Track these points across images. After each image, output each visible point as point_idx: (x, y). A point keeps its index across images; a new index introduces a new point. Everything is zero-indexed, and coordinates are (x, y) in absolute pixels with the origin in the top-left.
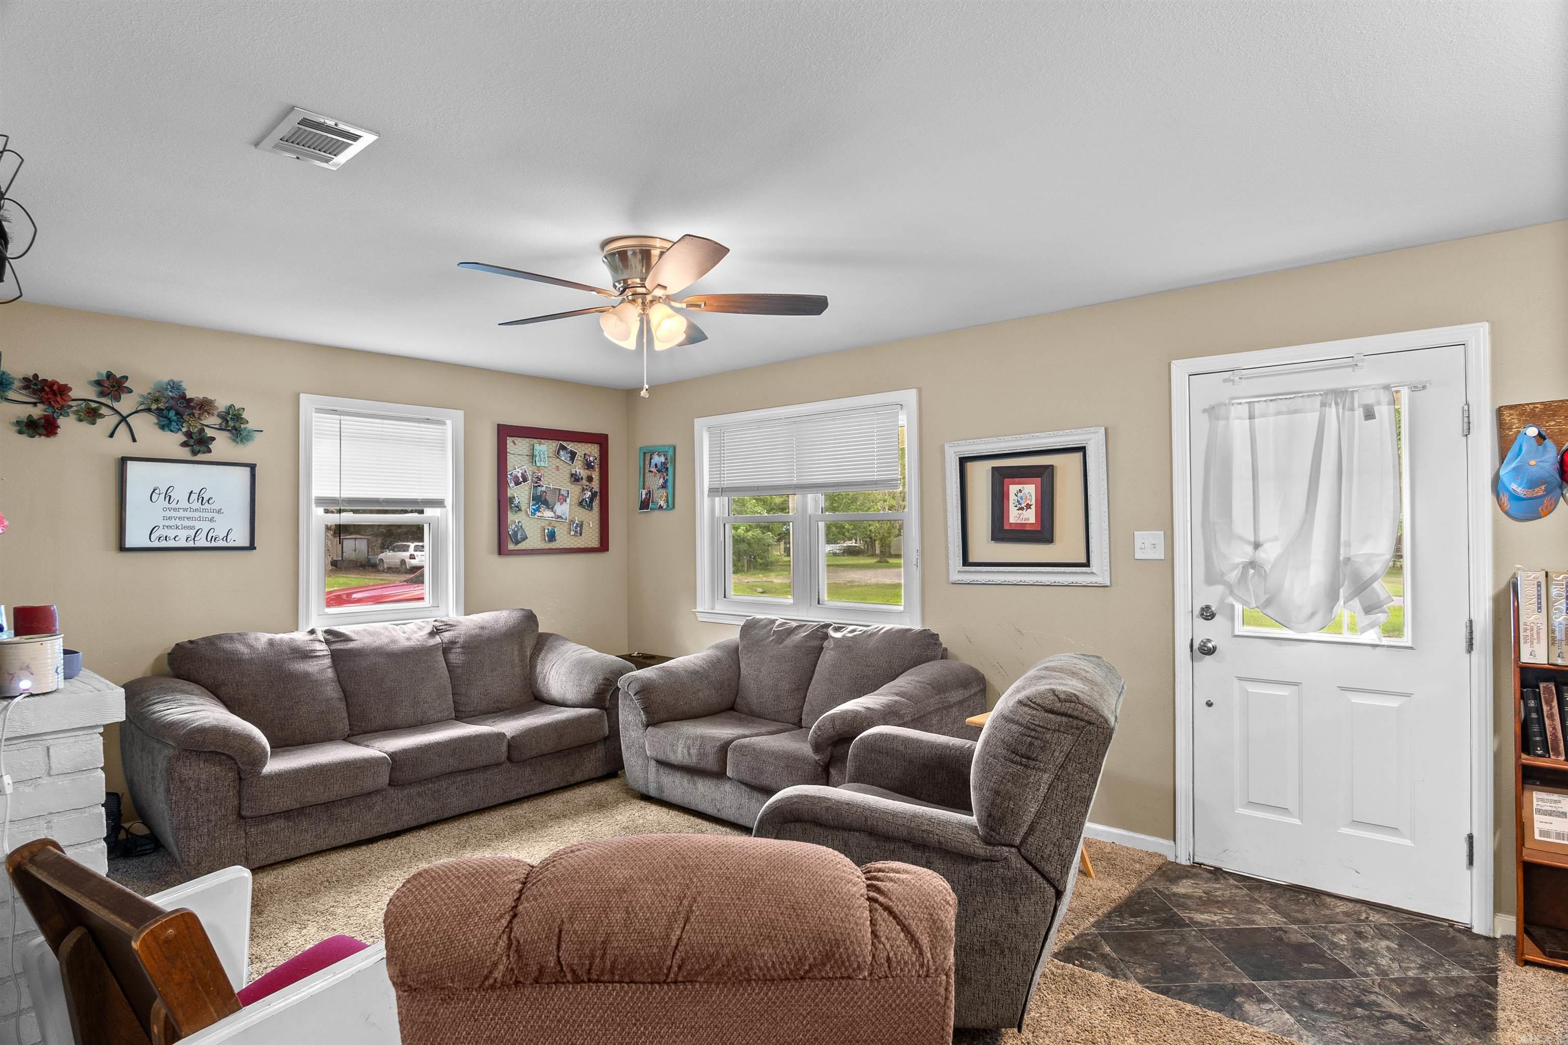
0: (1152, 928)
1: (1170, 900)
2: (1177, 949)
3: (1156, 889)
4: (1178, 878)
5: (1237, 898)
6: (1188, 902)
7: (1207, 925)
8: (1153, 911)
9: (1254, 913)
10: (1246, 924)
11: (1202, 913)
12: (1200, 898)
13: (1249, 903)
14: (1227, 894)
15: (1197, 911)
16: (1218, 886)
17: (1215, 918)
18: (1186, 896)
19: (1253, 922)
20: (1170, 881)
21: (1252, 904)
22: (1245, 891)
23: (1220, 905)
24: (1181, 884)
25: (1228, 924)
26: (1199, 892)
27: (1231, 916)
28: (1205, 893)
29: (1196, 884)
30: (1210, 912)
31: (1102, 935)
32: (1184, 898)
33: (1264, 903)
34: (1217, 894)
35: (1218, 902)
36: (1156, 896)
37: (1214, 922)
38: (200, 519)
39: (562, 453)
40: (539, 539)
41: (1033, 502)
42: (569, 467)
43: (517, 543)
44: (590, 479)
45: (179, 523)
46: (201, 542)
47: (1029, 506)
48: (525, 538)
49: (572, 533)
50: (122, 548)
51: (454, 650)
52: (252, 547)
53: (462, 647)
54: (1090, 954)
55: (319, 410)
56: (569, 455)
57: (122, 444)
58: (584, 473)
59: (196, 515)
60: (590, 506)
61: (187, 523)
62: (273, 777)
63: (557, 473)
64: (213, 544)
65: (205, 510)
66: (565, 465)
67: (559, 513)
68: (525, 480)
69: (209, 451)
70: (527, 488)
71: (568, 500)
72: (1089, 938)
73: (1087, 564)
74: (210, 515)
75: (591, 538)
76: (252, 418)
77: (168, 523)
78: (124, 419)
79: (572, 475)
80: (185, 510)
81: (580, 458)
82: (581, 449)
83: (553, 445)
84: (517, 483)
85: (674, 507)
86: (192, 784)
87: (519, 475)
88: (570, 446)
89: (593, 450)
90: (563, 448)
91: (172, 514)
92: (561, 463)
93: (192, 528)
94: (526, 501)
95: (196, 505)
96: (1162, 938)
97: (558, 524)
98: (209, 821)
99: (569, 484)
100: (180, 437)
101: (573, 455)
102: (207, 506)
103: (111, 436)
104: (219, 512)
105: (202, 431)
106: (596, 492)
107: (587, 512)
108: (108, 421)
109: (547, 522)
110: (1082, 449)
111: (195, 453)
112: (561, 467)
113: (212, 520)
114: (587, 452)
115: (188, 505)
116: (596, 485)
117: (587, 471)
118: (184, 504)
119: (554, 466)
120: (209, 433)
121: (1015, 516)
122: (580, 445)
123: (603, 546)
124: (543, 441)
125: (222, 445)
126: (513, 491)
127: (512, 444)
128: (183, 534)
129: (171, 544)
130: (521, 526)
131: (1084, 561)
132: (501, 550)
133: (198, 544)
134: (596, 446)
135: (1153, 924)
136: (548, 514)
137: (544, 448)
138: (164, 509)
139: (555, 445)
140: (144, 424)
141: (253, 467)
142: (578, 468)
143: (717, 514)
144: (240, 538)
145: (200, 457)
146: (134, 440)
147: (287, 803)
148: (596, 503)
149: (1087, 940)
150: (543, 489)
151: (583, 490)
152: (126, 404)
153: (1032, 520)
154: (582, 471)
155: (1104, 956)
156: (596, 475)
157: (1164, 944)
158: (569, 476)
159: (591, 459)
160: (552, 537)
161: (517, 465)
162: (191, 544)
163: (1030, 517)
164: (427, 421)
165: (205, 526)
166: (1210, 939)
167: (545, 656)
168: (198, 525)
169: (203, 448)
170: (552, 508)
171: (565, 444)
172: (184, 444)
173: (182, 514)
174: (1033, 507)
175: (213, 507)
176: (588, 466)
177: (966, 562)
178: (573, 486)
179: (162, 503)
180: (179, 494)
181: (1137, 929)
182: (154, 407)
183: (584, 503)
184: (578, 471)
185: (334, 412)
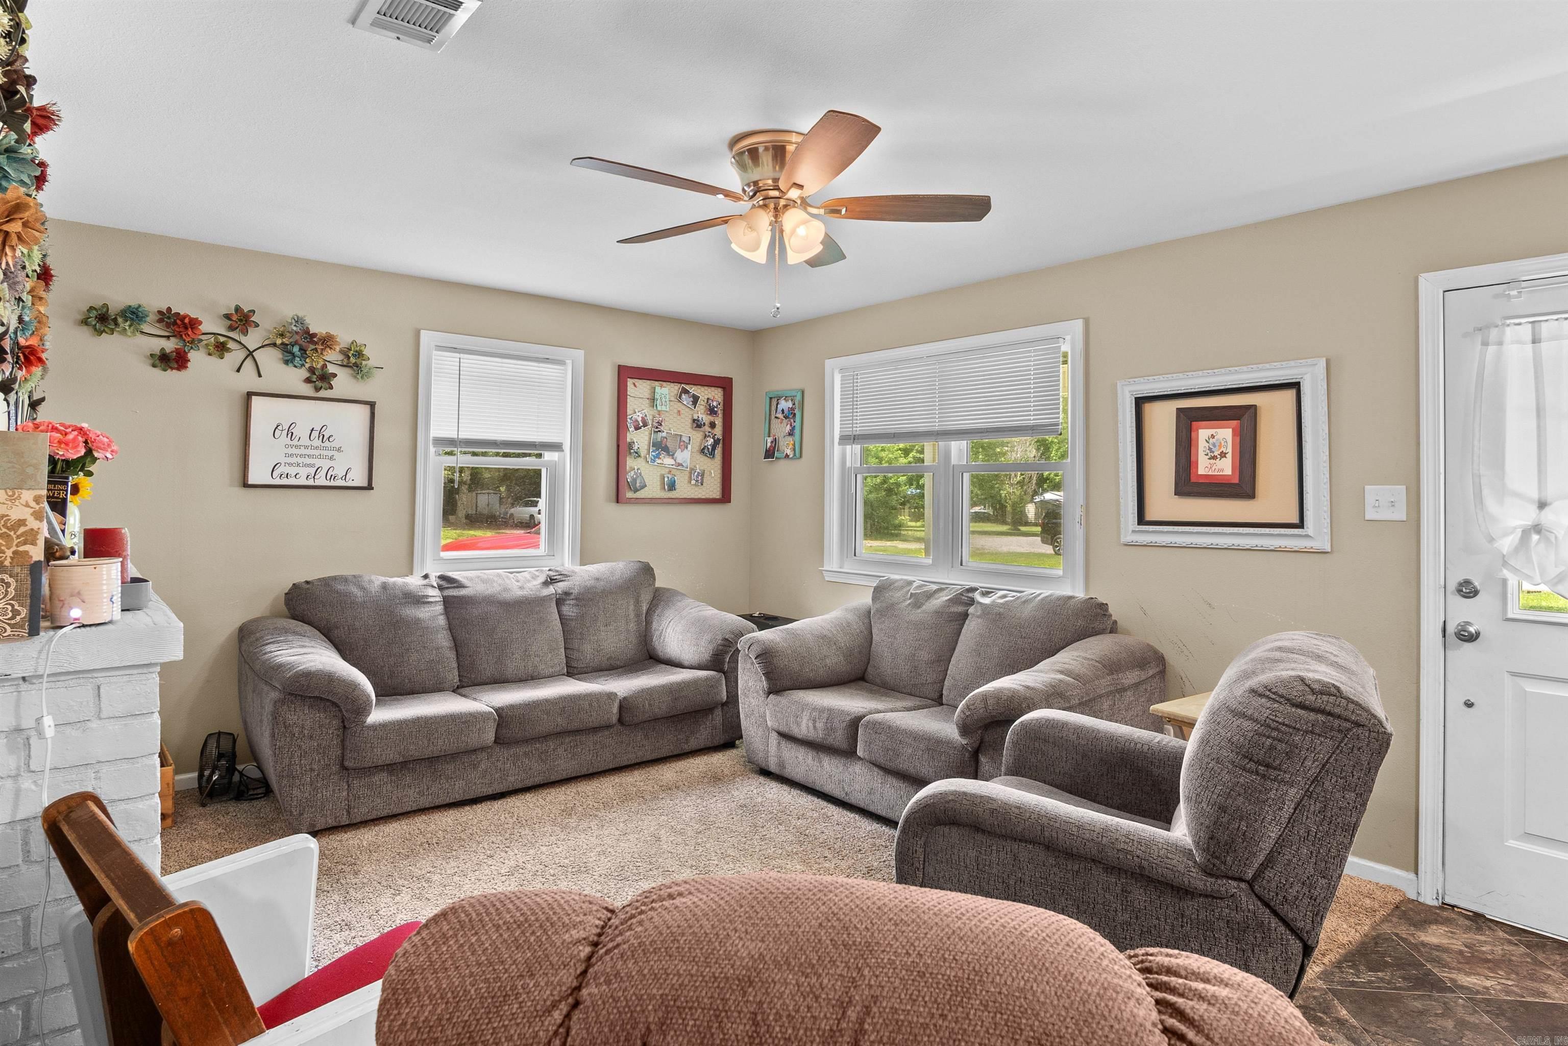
0: (1400, 988)
1: (1419, 951)
2: (1441, 1022)
3: (1397, 935)
4: (1425, 922)
5: (1513, 958)
6: (1445, 956)
7: (1478, 992)
8: (1399, 964)
9: (1543, 981)
10: (1533, 995)
11: (1468, 974)
12: (1461, 952)
13: (1533, 967)
14: (1498, 950)
15: (1459, 970)
16: (1483, 938)
17: (1488, 983)
18: (1438, 948)
19: (1544, 994)
20: (1415, 926)
21: (1537, 968)
22: (1522, 949)
23: (1490, 965)
24: (1430, 931)
25: (1508, 993)
26: (1457, 944)
27: (1510, 983)
28: (1466, 946)
29: (1452, 933)
30: (1479, 974)
31: (1334, 992)
32: (1438, 951)
33: (1554, 968)
34: (1484, 949)
35: (1488, 961)
36: (1399, 944)
37: (1487, 988)
38: (320, 457)
39: (683, 396)
40: (659, 487)
41: (1230, 450)
42: (691, 412)
43: (636, 491)
44: (713, 425)
45: (300, 460)
46: (321, 481)
47: (1223, 455)
48: (644, 486)
49: (693, 482)
50: (246, 485)
51: (568, 602)
52: (370, 487)
53: (576, 599)
54: (1321, 1018)
55: (440, 348)
56: (691, 399)
57: (247, 380)
58: (706, 418)
59: (317, 452)
60: (712, 454)
61: (308, 461)
62: (375, 727)
63: (679, 417)
64: (332, 483)
65: (326, 448)
66: (687, 410)
67: (679, 460)
68: (645, 425)
69: (331, 387)
70: (647, 433)
71: (689, 447)
72: (1316, 994)
73: (1301, 525)
74: (330, 453)
75: (712, 488)
76: (374, 355)
77: (289, 460)
78: (250, 354)
79: (694, 420)
80: (306, 447)
81: (702, 403)
82: (704, 393)
83: (675, 388)
84: (637, 428)
85: (801, 456)
86: (296, 730)
87: (640, 419)
88: (693, 390)
89: (716, 395)
90: (686, 391)
91: (294, 451)
92: (683, 407)
93: (312, 466)
94: (646, 447)
95: (317, 442)
96: (1418, 1004)
97: (677, 473)
98: (312, 770)
99: (690, 430)
100: (304, 373)
101: (695, 399)
102: (327, 444)
103: (238, 370)
104: (339, 450)
105: (325, 366)
106: (719, 440)
107: (709, 460)
108: (235, 356)
109: (667, 470)
110: (1296, 386)
111: (317, 389)
112: (682, 412)
113: (331, 458)
114: (710, 396)
115: (308, 443)
116: (718, 431)
117: (710, 417)
118: (305, 441)
119: (676, 411)
120: (331, 369)
121: (1204, 467)
122: (703, 389)
123: (725, 497)
124: (664, 384)
125: (343, 383)
126: (632, 435)
127: (632, 386)
128: (303, 472)
129: (292, 481)
130: (640, 474)
131: (1295, 520)
132: (618, 498)
133: (318, 483)
134: (720, 390)
135: (1400, 983)
136: (668, 461)
137: (666, 391)
138: (287, 446)
139: (676, 388)
140: (269, 359)
141: (372, 405)
142: (701, 413)
143: (848, 464)
144: (358, 478)
145: (323, 393)
146: (260, 376)
147: (391, 756)
148: (719, 451)
149: (1315, 997)
150: (664, 434)
151: (706, 436)
152: (252, 339)
153: (1228, 471)
154: (704, 417)
155: (1341, 1022)
156: (719, 421)
157: (1421, 1013)
158: (690, 421)
159: (715, 404)
160: (672, 486)
161: (637, 407)
162: (310, 482)
163: (1225, 467)
164: (547, 360)
165: (325, 464)
166: (1487, 1012)
167: (662, 612)
168: (318, 463)
169: (324, 385)
170: (673, 455)
171: (687, 387)
172: (308, 380)
173: (303, 451)
174: (1229, 456)
175: (333, 444)
176: (712, 411)
177: (1141, 519)
178: (694, 433)
179: (284, 439)
180: (301, 431)
181: (1379, 988)
182: (279, 341)
183: (706, 451)
184: (701, 416)
185: (454, 350)
